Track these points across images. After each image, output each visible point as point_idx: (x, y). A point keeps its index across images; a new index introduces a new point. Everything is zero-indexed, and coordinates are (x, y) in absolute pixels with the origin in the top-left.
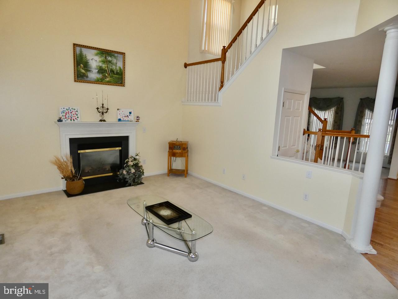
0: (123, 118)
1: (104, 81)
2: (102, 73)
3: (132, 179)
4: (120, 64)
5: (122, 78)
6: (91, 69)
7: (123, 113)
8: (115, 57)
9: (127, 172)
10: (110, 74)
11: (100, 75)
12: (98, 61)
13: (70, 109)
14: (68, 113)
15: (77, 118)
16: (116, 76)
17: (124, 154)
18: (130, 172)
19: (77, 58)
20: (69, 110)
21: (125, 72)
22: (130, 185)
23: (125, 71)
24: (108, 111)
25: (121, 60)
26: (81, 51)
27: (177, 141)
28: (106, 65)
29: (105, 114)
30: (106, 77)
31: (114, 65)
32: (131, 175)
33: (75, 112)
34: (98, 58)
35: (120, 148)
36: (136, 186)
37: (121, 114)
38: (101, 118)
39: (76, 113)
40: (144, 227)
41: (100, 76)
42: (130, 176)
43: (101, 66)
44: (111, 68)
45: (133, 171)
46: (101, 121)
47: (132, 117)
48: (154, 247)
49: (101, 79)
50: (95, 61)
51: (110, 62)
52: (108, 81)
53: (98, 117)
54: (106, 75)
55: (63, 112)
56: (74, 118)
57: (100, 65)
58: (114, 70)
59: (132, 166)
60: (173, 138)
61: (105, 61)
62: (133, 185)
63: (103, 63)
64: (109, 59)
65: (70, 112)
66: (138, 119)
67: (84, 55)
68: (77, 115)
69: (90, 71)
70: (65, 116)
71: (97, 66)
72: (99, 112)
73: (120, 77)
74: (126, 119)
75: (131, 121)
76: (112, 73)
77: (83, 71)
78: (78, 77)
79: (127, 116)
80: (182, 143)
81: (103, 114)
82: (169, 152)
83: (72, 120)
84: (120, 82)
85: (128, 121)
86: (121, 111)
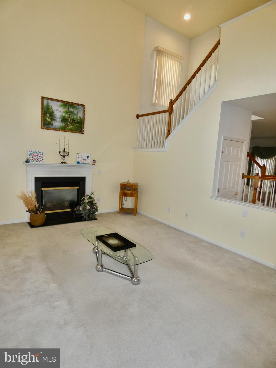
0: (82, 161)
1: (66, 129)
2: (65, 122)
3: (87, 215)
4: (80, 115)
5: (82, 126)
6: (56, 119)
7: (81, 157)
8: (76, 108)
9: (83, 208)
10: (71, 123)
12: (62, 111)
13: (37, 152)
14: (35, 155)
15: (42, 160)
16: (76, 124)
17: (81, 192)
18: (86, 209)
19: (44, 109)
21: (84, 122)
22: (85, 220)
23: (84, 120)
24: (68, 154)
25: (82, 111)
26: (48, 104)
27: (128, 183)
28: (69, 115)
29: (66, 157)
30: (68, 125)
31: (75, 115)
32: (87, 211)
33: (41, 155)
34: (62, 109)
35: (78, 187)
36: (91, 221)
37: (80, 158)
38: (62, 161)
39: (42, 155)
40: (95, 255)
41: (63, 124)
42: (85, 212)
44: (73, 117)
45: (88, 207)
46: (62, 163)
47: (89, 161)
48: (102, 271)
49: (64, 127)
50: (59, 111)
51: (72, 112)
52: (70, 129)
53: (60, 159)
54: (69, 123)
55: (30, 154)
56: (40, 160)
57: (64, 115)
58: (75, 119)
59: (88, 203)
60: (124, 180)
61: (68, 112)
62: (87, 220)
63: (66, 114)
64: (72, 110)
65: (36, 154)
66: (94, 162)
67: (51, 106)
68: (42, 157)
69: (54, 120)
70: (32, 158)
71: (61, 116)
72: (61, 156)
73: (80, 125)
74: (84, 162)
75: (88, 164)
76: (73, 122)
77: (49, 120)
78: (44, 125)
79: (85, 159)
80: (133, 184)
81: (64, 157)
82: (120, 192)
83: (38, 161)
84: (80, 130)
85: (86, 164)
86: (80, 155)
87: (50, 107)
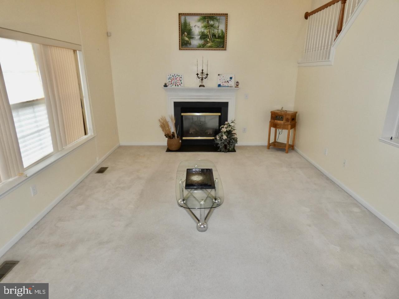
0: (223, 83)
1: (205, 47)
2: (204, 38)
3: (223, 145)
4: (222, 27)
5: (224, 41)
6: (193, 36)
7: (223, 78)
8: (217, 20)
9: (220, 138)
10: (211, 39)
11: (202, 40)
12: (200, 27)
13: (176, 75)
14: (174, 79)
15: (181, 84)
16: (217, 40)
17: (223, 119)
18: (223, 138)
19: (181, 27)
20: (175, 77)
21: (226, 35)
22: (220, 151)
23: (227, 33)
24: (207, 76)
25: (224, 22)
26: (185, 20)
27: (281, 111)
28: (208, 30)
29: (204, 80)
30: (207, 42)
31: (216, 29)
32: (223, 141)
33: (179, 78)
34: (200, 24)
35: (220, 114)
36: (226, 152)
37: (221, 80)
38: (200, 84)
39: (180, 79)
41: (202, 42)
42: (222, 142)
43: (203, 32)
44: (213, 32)
45: (225, 137)
46: (200, 86)
47: (232, 83)
49: (203, 45)
50: (197, 27)
51: (212, 26)
52: (210, 46)
53: (198, 82)
54: (208, 40)
55: (170, 78)
56: (178, 84)
57: (202, 31)
58: (216, 34)
59: (225, 133)
60: (277, 107)
61: (207, 26)
62: (223, 151)
63: (206, 28)
64: (212, 22)
66: (237, 84)
67: (188, 23)
68: (181, 81)
69: (192, 38)
70: (171, 82)
71: (199, 32)
72: (199, 78)
73: (222, 40)
74: (226, 84)
75: (231, 87)
76: (214, 37)
77: (187, 39)
79: (228, 81)
80: (288, 113)
81: (202, 79)
82: (270, 122)
83: (177, 85)
84: (221, 46)
85: (228, 86)
86: (221, 76)
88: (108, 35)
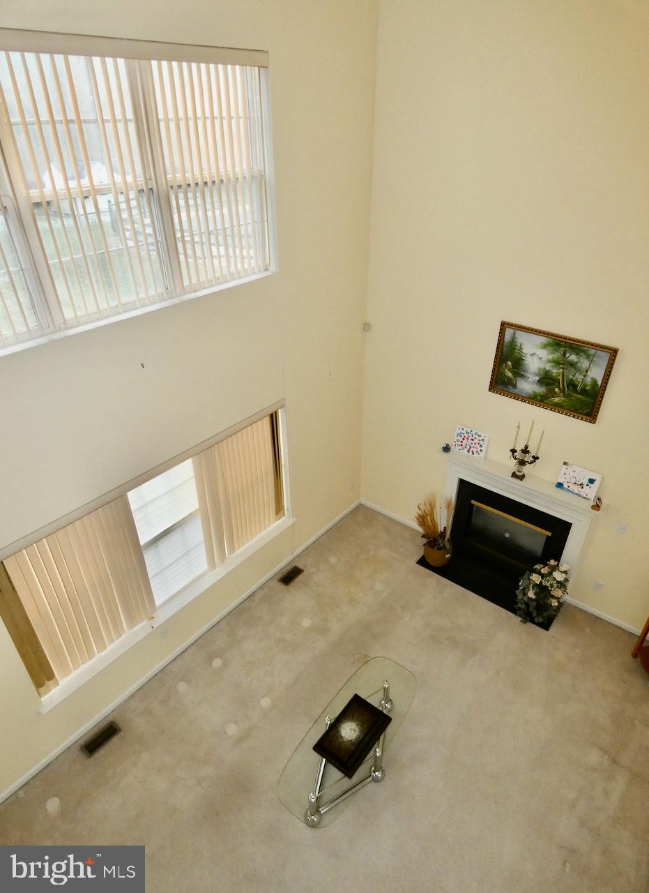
0: (570, 485)
1: (545, 401)
2: (547, 384)
4: (596, 374)
6: (525, 374)
7: (573, 474)
8: (588, 356)
9: (524, 589)
10: (565, 389)
11: (542, 387)
12: (545, 359)
13: (473, 433)
14: (468, 439)
15: (479, 452)
16: (578, 396)
20: (470, 435)
22: (516, 612)
24: (534, 461)
25: (603, 364)
26: (514, 338)
28: (561, 370)
29: (527, 466)
30: (554, 394)
31: (580, 374)
33: (480, 440)
34: (545, 355)
35: (549, 534)
37: (567, 476)
38: (515, 471)
39: (481, 442)
41: (541, 390)
43: (549, 371)
44: (571, 377)
46: (514, 475)
47: (591, 492)
49: (542, 396)
50: (536, 358)
51: (572, 365)
52: (555, 403)
53: (512, 465)
54: (557, 390)
55: (460, 435)
56: (475, 450)
57: (547, 369)
58: (577, 383)
59: (536, 586)
61: (561, 362)
62: (519, 616)
63: (556, 366)
64: (573, 358)
65: (471, 437)
67: (519, 345)
68: (481, 446)
69: (522, 376)
70: (461, 442)
71: (540, 369)
72: (515, 459)
73: (589, 400)
74: (576, 489)
75: (585, 498)
76: (571, 388)
77: (509, 374)
78: (497, 383)
79: (582, 484)
81: (522, 463)
83: (471, 452)
84: (585, 412)
85: (579, 495)
86: (570, 470)
87: (516, 346)
88: (367, 327)
